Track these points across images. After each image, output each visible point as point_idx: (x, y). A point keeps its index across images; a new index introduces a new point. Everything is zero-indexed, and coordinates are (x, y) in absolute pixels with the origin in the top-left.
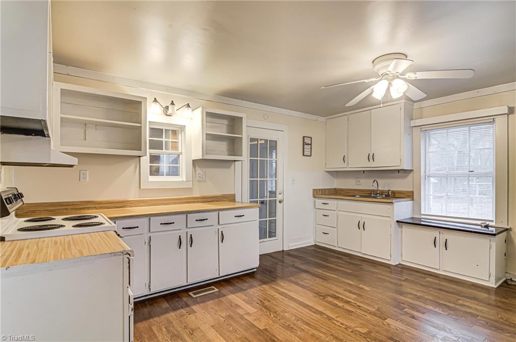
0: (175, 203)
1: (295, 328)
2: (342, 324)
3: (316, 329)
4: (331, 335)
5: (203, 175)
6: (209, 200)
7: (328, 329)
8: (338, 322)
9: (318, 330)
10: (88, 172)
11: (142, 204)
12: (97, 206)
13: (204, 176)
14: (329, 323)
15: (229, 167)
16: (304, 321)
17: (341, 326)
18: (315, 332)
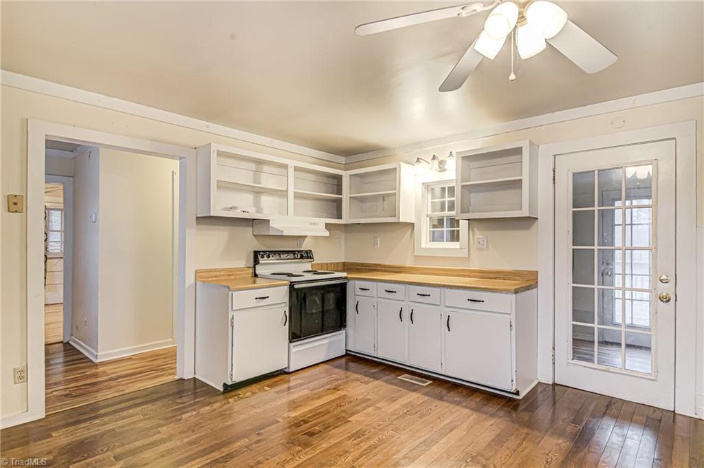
0: (447, 275)
5: (483, 241)
6: (491, 276)
10: (379, 239)
11: (415, 272)
12: (383, 269)
13: (485, 241)
15: (528, 228)
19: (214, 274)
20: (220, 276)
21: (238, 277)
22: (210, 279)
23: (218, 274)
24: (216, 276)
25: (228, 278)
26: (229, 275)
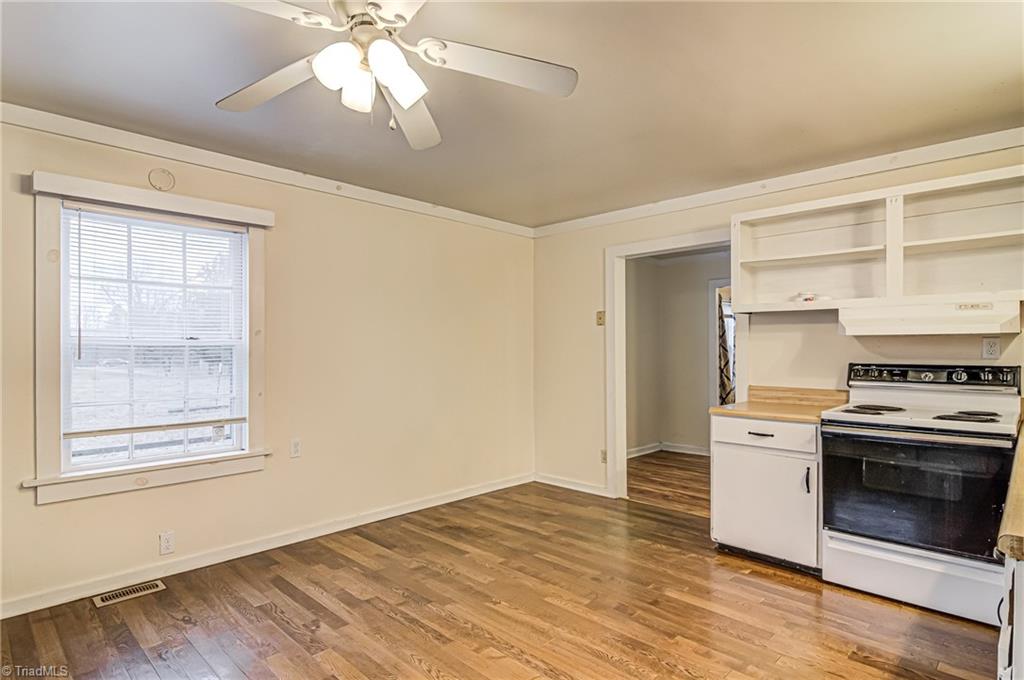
1: (619, 644)
2: (528, 662)
3: (579, 646)
4: (551, 638)
7: (557, 649)
8: (536, 667)
9: (576, 644)
14: (554, 663)
16: (607, 661)
17: (530, 659)
18: (579, 639)
19: (774, 394)
20: (784, 398)
21: (816, 404)
22: (768, 401)
23: (780, 394)
24: (779, 398)
25: (798, 402)
26: (801, 400)
